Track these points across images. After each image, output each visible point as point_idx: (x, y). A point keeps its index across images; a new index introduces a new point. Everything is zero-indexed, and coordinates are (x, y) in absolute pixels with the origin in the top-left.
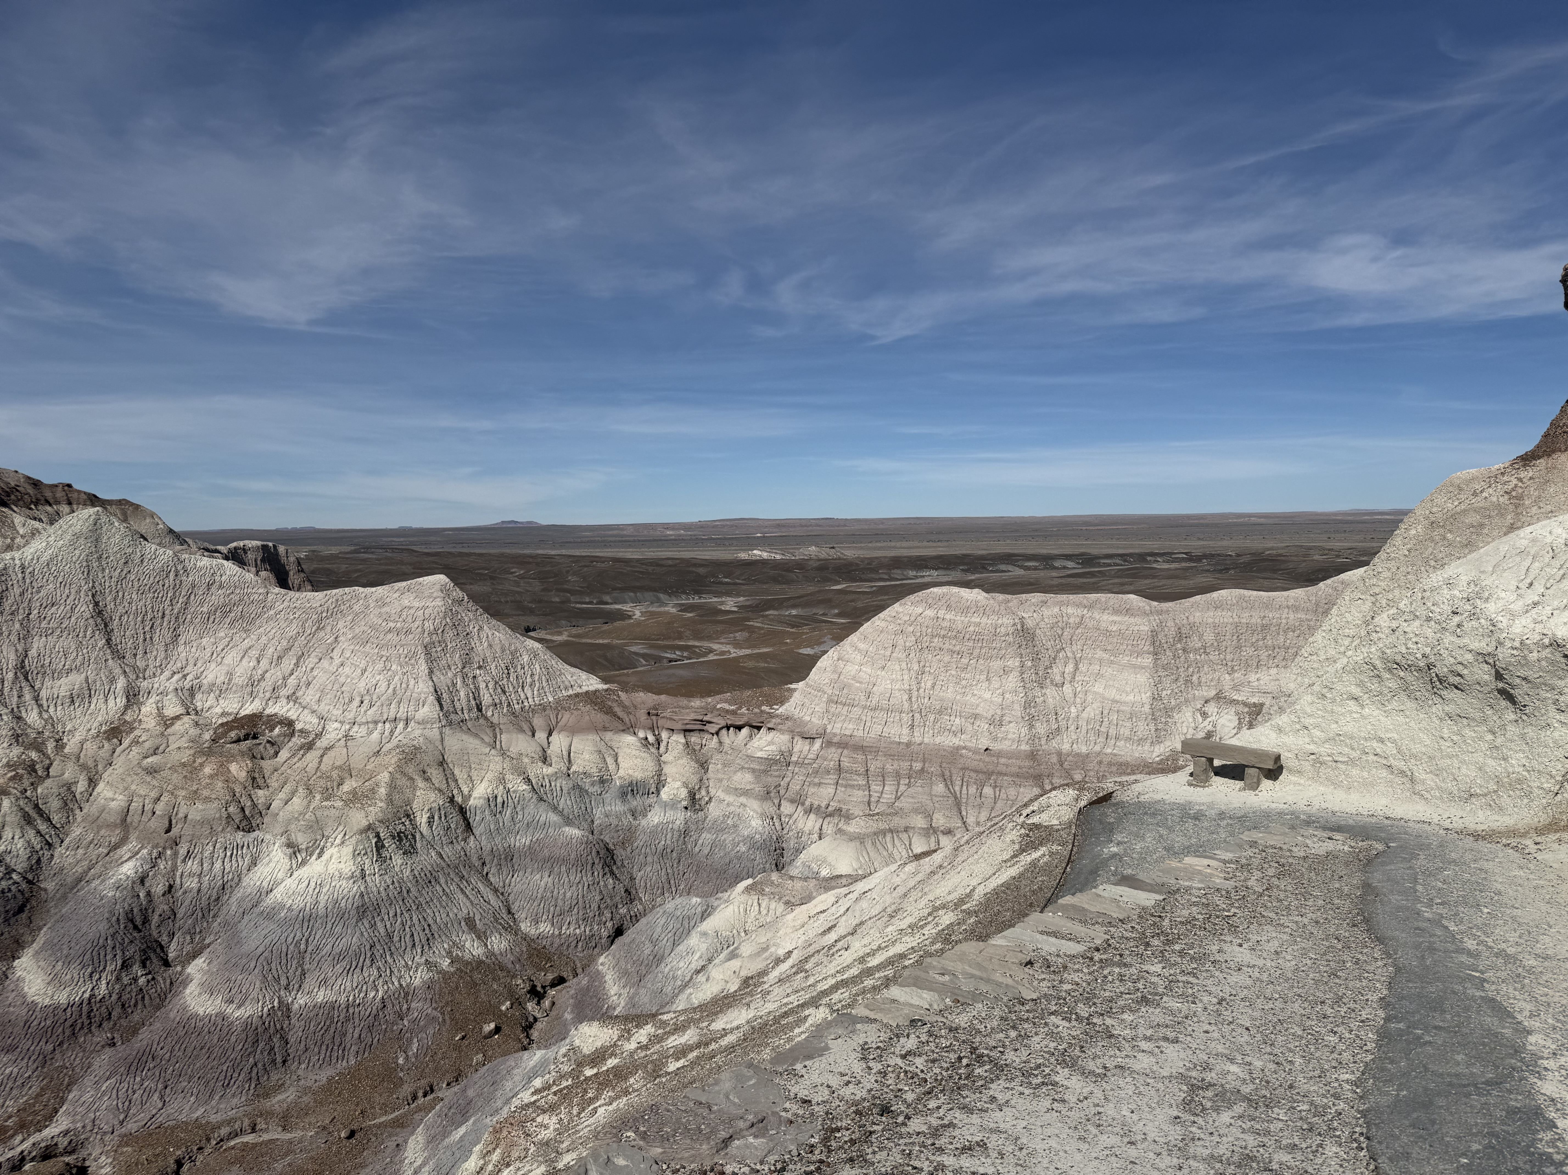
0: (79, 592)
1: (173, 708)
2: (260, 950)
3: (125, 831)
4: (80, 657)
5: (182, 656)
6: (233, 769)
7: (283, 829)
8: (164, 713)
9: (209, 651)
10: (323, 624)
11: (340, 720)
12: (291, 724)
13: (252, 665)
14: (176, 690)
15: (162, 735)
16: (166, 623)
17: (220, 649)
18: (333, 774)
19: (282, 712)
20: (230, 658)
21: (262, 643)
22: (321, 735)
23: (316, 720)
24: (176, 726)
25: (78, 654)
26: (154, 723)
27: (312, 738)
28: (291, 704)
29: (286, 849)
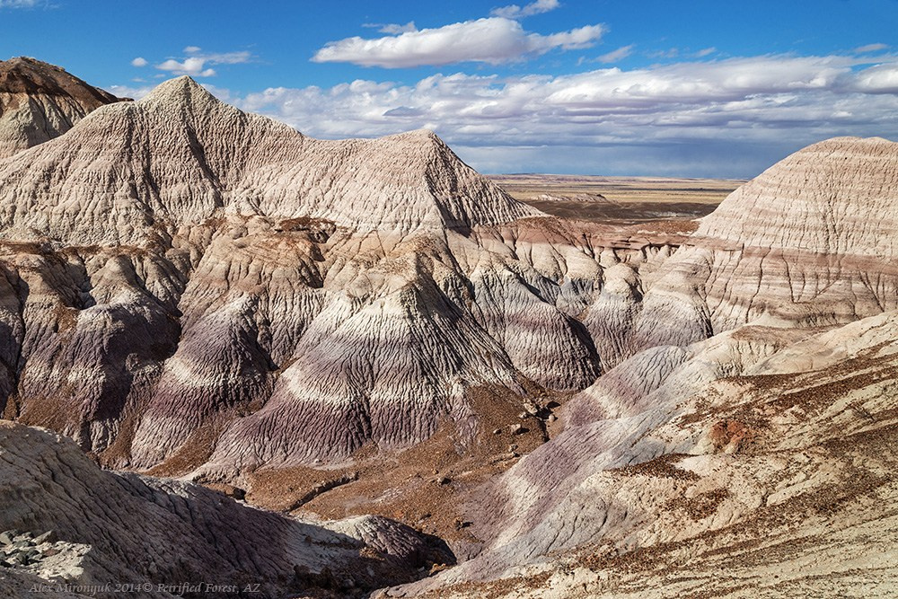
0: (178, 129)
1: (247, 210)
2: (342, 359)
3: (228, 284)
4: (184, 172)
5: (249, 177)
6: (300, 246)
7: (340, 288)
8: (242, 213)
9: (267, 175)
10: (345, 160)
11: (369, 220)
12: (332, 223)
13: (299, 185)
14: (248, 200)
15: (242, 226)
16: (236, 155)
17: (274, 174)
18: (372, 253)
19: (323, 216)
20: (282, 181)
21: (304, 171)
22: (355, 230)
23: (350, 221)
24: (252, 222)
25: (181, 170)
26: (236, 218)
27: (349, 232)
28: (329, 211)
29: (347, 298)
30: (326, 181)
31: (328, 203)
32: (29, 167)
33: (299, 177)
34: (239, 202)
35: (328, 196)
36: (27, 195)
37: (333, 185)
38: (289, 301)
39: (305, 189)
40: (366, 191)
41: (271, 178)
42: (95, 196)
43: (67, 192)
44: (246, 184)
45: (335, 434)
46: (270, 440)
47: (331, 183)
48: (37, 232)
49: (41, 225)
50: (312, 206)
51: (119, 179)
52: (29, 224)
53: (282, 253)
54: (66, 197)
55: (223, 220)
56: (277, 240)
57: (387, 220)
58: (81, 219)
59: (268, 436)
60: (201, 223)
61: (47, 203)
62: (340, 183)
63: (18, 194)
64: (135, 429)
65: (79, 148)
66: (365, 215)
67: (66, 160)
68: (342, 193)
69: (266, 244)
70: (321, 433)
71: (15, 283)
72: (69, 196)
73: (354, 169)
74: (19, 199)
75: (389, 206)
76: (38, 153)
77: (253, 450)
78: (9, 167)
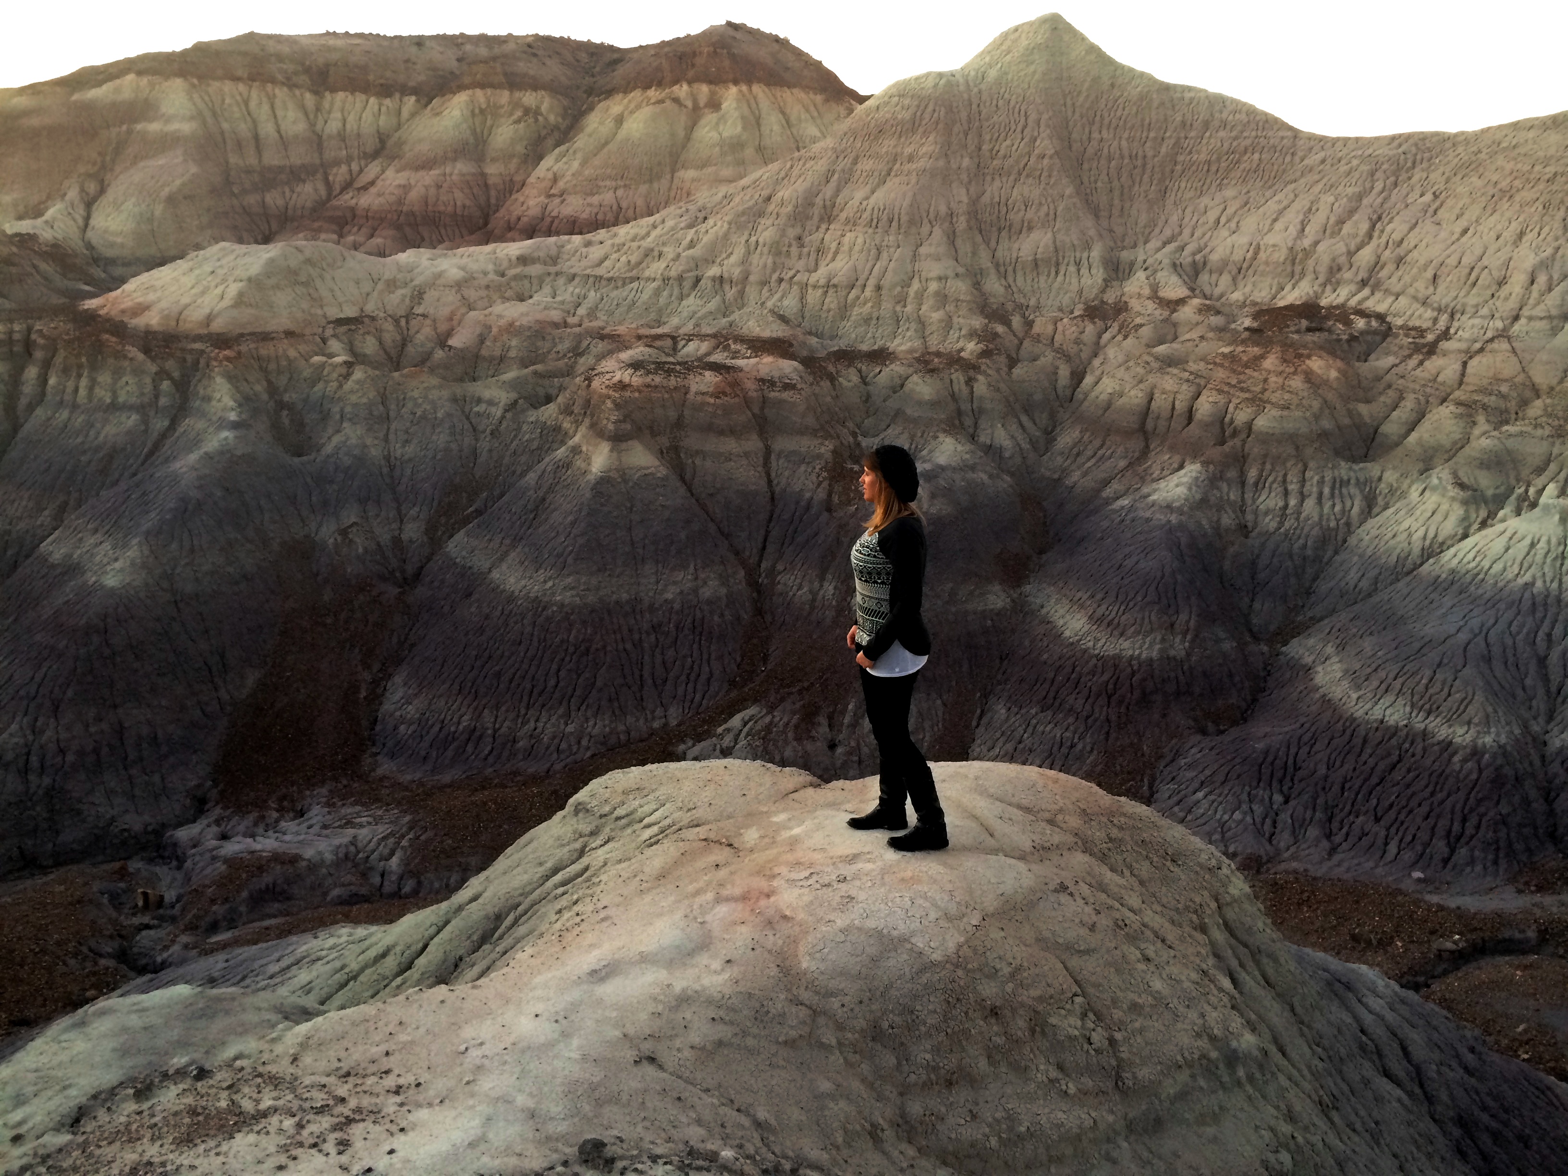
0: (1037, 121)
1: (1173, 288)
2: (1463, 637)
3: (1147, 440)
4: (1045, 208)
5: (1174, 219)
6: (1316, 364)
7: (1421, 465)
8: (1161, 294)
9: (1212, 216)
10: (1403, 176)
11: (1485, 311)
12: (1381, 317)
13: (1293, 231)
14: (1174, 265)
15: (1166, 321)
16: (1148, 171)
17: (1230, 211)
18: (1504, 388)
19: (1353, 302)
20: (1250, 223)
21: (1302, 203)
22: (1445, 335)
23: (1429, 314)
24: (1187, 313)
25: (1040, 204)
26: (1151, 306)
27: (1430, 337)
28: (1366, 291)
29: (1453, 491)
30: (1359, 224)
31: (1363, 274)
32: (769, 198)
33: (1293, 217)
34: (1155, 272)
35: (1366, 255)
36: (766, 250)
37: (1376, 234)
38: (1293, 487)
39: (1306, 243)
40: (1473, 245)
41: (1223, 220)
42: (885, 255)
43: (834, 246)
44: (1168, 232)
45: (1464, 820)
46: (1286, 802)
47: (1373, 227)
48: (783, 319)
49: (790, 304)
50: (1322, 279)
51: (925, 221)
52: (769, 304)
53: (1273, 379)
54: (830, 256)
55: (1121, 308)
56: (1256, 350)
57: (1539, 311)
58: (858, 298)
59: (1281, 792)
60: (1077, 313)
61: (800, 265)
62: (1396, 228)
63: (752, 248)
64: (974, 723)
65: (855, 162)
66: (1472, 300)
67: (833, 184)
68: (1401, 251)
69: (1232, 357)
70: (1425, 808)
71: (756, 411)
72: (836, 253)
73: (1429, 197)
74: (755, 259)
75: (1542, 279)
76: (783, 174)
77: (1249, 819)
78: (737, 200)
